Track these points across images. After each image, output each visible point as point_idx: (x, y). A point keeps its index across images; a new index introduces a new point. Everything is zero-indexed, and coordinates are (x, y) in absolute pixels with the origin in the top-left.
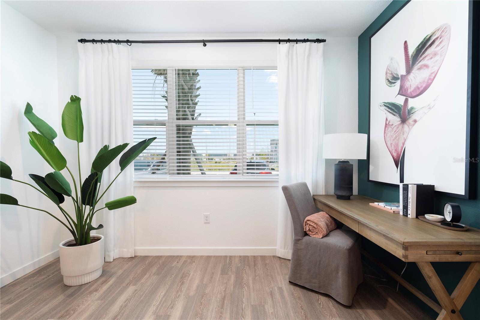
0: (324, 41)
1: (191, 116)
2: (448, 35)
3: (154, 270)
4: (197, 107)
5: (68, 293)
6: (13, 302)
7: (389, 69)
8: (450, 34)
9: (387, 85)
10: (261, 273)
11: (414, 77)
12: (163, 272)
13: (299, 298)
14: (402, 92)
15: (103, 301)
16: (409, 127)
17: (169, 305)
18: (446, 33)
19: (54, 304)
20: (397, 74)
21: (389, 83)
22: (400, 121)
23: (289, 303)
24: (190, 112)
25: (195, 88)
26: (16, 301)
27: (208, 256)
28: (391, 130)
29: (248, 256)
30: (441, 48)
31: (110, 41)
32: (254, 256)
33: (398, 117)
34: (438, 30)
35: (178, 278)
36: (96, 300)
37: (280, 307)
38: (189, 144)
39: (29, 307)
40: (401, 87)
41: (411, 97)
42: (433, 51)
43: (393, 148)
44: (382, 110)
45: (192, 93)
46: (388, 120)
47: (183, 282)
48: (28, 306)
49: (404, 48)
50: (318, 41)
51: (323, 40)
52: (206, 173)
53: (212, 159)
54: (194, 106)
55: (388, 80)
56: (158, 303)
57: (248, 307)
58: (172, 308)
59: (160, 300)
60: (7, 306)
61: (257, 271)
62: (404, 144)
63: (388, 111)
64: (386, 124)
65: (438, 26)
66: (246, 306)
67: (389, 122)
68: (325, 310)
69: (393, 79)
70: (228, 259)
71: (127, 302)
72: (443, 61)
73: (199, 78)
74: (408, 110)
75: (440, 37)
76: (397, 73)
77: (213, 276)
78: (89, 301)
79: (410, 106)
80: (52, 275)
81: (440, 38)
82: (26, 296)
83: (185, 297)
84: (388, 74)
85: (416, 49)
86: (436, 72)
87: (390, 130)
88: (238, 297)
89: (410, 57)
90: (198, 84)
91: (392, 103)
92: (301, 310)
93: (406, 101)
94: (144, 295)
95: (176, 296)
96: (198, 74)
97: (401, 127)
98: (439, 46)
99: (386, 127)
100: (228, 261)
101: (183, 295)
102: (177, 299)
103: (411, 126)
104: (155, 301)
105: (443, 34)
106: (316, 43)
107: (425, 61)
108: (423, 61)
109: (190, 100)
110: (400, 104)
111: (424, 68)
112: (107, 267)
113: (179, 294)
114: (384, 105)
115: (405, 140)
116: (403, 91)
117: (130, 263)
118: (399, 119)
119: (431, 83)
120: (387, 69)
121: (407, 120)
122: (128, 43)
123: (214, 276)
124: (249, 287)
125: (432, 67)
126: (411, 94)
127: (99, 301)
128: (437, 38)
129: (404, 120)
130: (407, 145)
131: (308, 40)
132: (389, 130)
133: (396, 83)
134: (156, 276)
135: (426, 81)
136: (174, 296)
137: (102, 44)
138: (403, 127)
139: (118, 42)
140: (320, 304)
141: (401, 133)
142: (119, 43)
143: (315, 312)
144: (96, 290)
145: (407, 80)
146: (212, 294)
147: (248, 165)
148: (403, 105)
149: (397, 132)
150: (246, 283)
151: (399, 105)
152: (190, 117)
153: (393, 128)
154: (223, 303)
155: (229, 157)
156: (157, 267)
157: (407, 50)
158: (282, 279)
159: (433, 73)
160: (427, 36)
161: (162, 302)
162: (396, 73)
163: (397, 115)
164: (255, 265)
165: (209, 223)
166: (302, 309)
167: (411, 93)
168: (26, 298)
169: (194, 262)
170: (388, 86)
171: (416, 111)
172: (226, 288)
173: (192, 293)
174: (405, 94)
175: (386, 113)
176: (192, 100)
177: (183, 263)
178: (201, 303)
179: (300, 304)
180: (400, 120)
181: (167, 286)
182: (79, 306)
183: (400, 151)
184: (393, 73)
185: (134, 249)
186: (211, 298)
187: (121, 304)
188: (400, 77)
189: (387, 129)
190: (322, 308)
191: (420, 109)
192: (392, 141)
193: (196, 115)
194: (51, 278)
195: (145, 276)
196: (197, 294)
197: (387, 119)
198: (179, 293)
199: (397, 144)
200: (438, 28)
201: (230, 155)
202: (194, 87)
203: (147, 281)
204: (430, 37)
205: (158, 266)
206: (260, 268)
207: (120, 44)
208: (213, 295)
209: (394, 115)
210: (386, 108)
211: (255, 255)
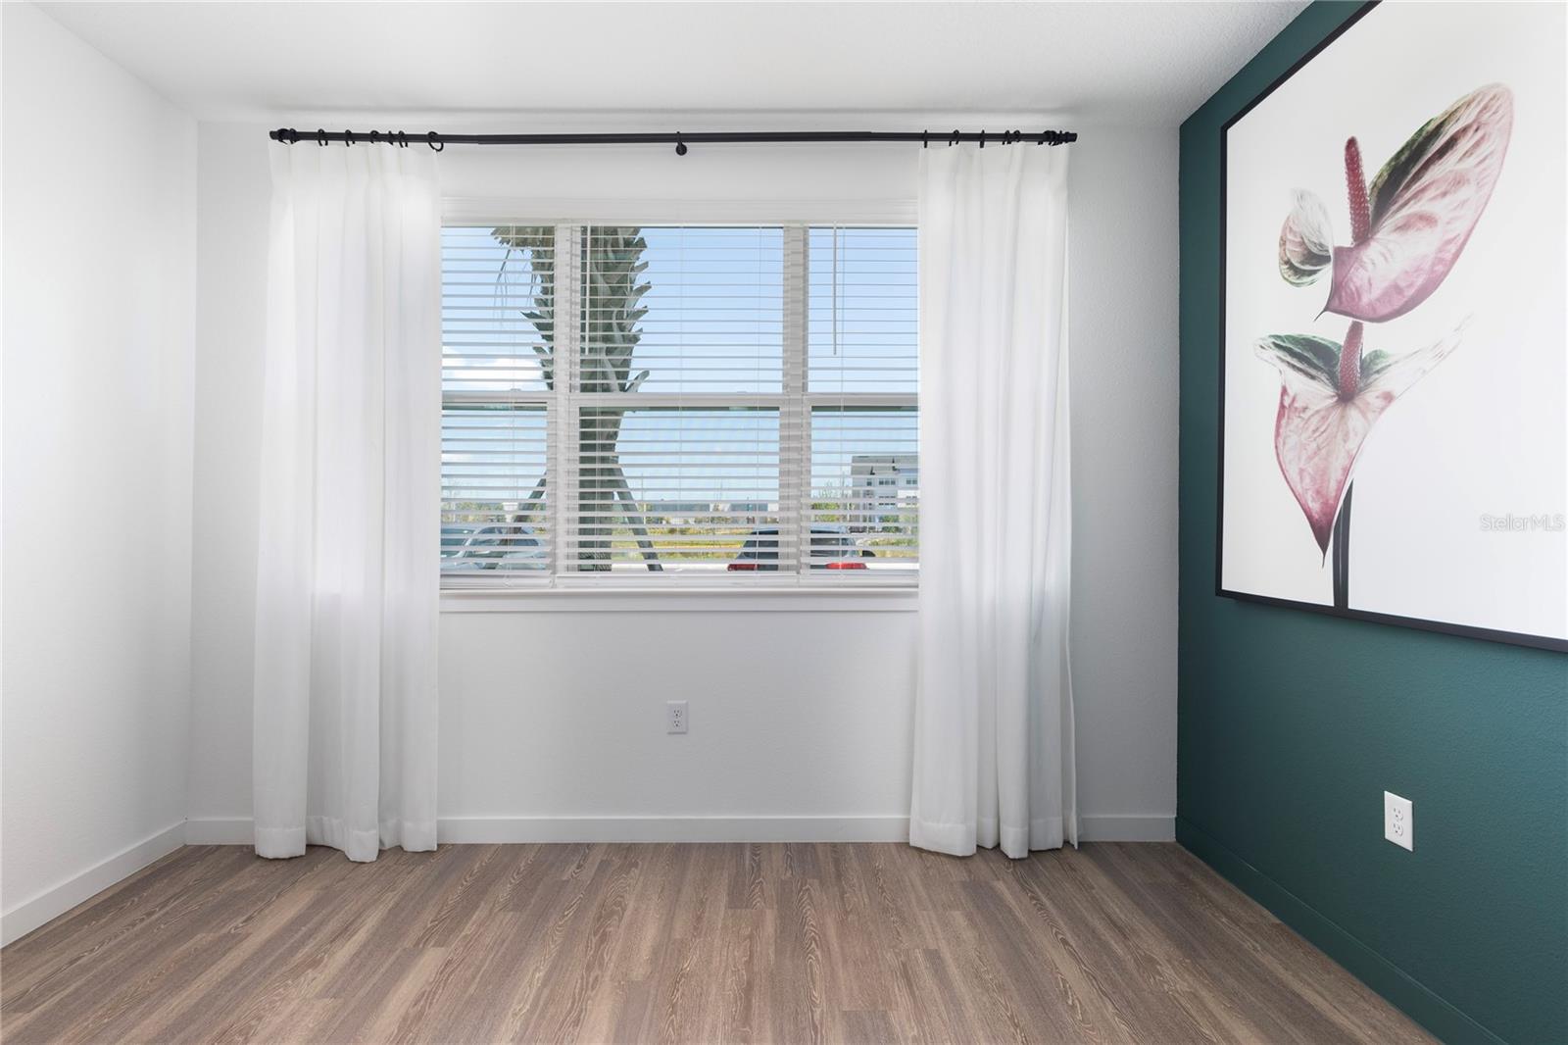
0: (1070, 137)
1: (618, 378)
2: (1503, 121)
3: (503, 892)
4: (637, 350)
5: (220, 973)
6: (37, 1006)
7: (1291, 228)
8: (1512, 117)
9: (1287, 280)
10: (862, 904)
11: (1383, 255)
12: (533, 901)
13: (1001, 988)
14: (1341, 302)
15: (340, 1001)
16: (1364, 414)
17: (565, 1012)
18: (1494, 113)
19: (176, 1011)
20: (1321, 245)
21: (1291, 272)
22: (1334, 396)
23: (969, 1004)
24: (614, 366)
25: (631, 288)
26: (44, 1002)
27: (681, 844)
28: (1301, 425)
29: (812, 844)
30: (1478, 160)
31: (374, 137)
32: (834, 845)
33: (1327, 382)
34: (1469, 104)
35: (586, 920)
36: (319, 996)
37: (941, 1018)
38: (608, 469)
39: (89, 1021)
40: (1337, 288)
41: (1372, 320)
42: (1451, 171)
43: (1306, 486)
44: (1266, 361)
45: (622, 303)
46: (1291, 392)
47: (604, 934)
48: (87, 1019)
49: (1346, 160)
50: (1053, 138)
51: (1067, 133)
52: (663, 566)
53: (659, 520)
54: (627, 348)
55: (1288, 262)
56: (528, 1007)
57: (834, 1018)
58: (577, 1022)
59: (531, 997)
60: (17, 1019)
61: (848, 895)
62: (1346, 471)
63: (1288, 363)
64: (1282, 406)
65: (1466, 90)
66: (825, 1015)
67: (1294, 400)
68: (1093, 1029)
69: (1305, 261)
70: (748, 854)
71: (422, 1003)
72: (1486, 203)
73: (644, 256)
74: (1362, 362)
75: (1477, 126)
76: (1323, 241)
77: (703, 912)
78: (293, 999)
79: (1367, 346)
80: (162, 912)
81: (1477, 130)
82: (79, 983)
83: (616, 984)
84: (1289, 246)
85: (1389, 164)
86: (1462, 238)
87: (1297, 426)
88: (796, 985)
89: (1368, 192)
90: (640, 275)
91: (1304, 339)
92: (1012, 1029)
93: (1355, 332)
94: (477, 980)
95: (587, 983)
96: (642, 244)
97: (1335, 415)
98: (1472, 154)
99: (1280, 416)
100: (747, 862)
101: (607, 979)
102: (589, 992)
103: (1374, 411)
104: (515, 1001)
105: (1485, 117)
106: (1046, 144)
107: (1420, 204)
108: (1415, 203)
109: (615, 327)
110: (1331, 342)
111: (1420, 225)
112: (342, 883)
113: (596, 974)
114: (1274, 343)
115: (1352, 459)
116: (1344, 299)
117: (419, 871)
118: (1329, 391)
119: (1445, 274)
120: (1284, 229)
121: (1358, 394)
122: (433, 144)
123: (706, 914)
124: (827, 952)
125: (1448, 223)
126: (1374, 310)
127: (327, 1001)
128: (1465, 130)
129: (1346, 394)
130: (1357, 476)
131: (1017, 137)
132: (1292, 427)
133: (1320, 274)
134: (512, 913)
135: (1427, 266)
136: (579, 981)
137: (348, 145)
138: (1342, 417)
139: (402, 138)
140: (1073, 1006)
141: (1335, 437)
142: (404, 144)
143: (1061, 1036)
144: (314, 963)
145: (1356, 265)
146: (706, 976)
147: (814, 542)
148: (1342, 343)
149: (1323, 433)
150: (817, 938)
151: (1330, 345)
152: (614, 382)
153: (1309, 419)
154: (748, 1007)
155: (716, 515)
156: (511, 884)
157: (1359, 166)
158: (934, 922)
159: (1449, 242)
160: (1428, 124)
161: (541, 1003)
162: (1316, 241)
163: (1323, 378)
164: (839, 876)
165: (684, 733)
166: (1016, 1026)
167: (1370, 304)
168: (77, 990)
169: (636, 865)
170: (1288, 284)
171: (1389, 365)
172: (751, 956)
173: (639, 973)
174: (1349, 310)
175: (1280, 372)
176: (621, 328)
177: (599, 868)
178: (673, 1006)
179: (1007, 1010)
180: (1333, 394)
181: (552, 947)
182: (260, 1019)
183: (1333, 494)
184: (1306, 241)
185: (438, 822)
186: (705, 988)
187: (402, 1011)
188: (1331, 253)
189: (1288, 424)
190: (1083, 1021)
191: (1407, 357)
192: (1303, 462)
193: (632, 376)
194: (157, 920)
195: (474, 913)
196: (657, 975)
197: (1284, 391)
198: (596, 972)
199: (1323, 473)
200: (1466, 99)
201: (721, 507)
202: (629, 285)
203: (482, 930)
204: (1441, 125)
205: (514, 879)
206: (857, 885)
207: (406, 145)
208: (709, 976)
209: (1313, 377)
210: (1281, 354)
211: (836, 841)
